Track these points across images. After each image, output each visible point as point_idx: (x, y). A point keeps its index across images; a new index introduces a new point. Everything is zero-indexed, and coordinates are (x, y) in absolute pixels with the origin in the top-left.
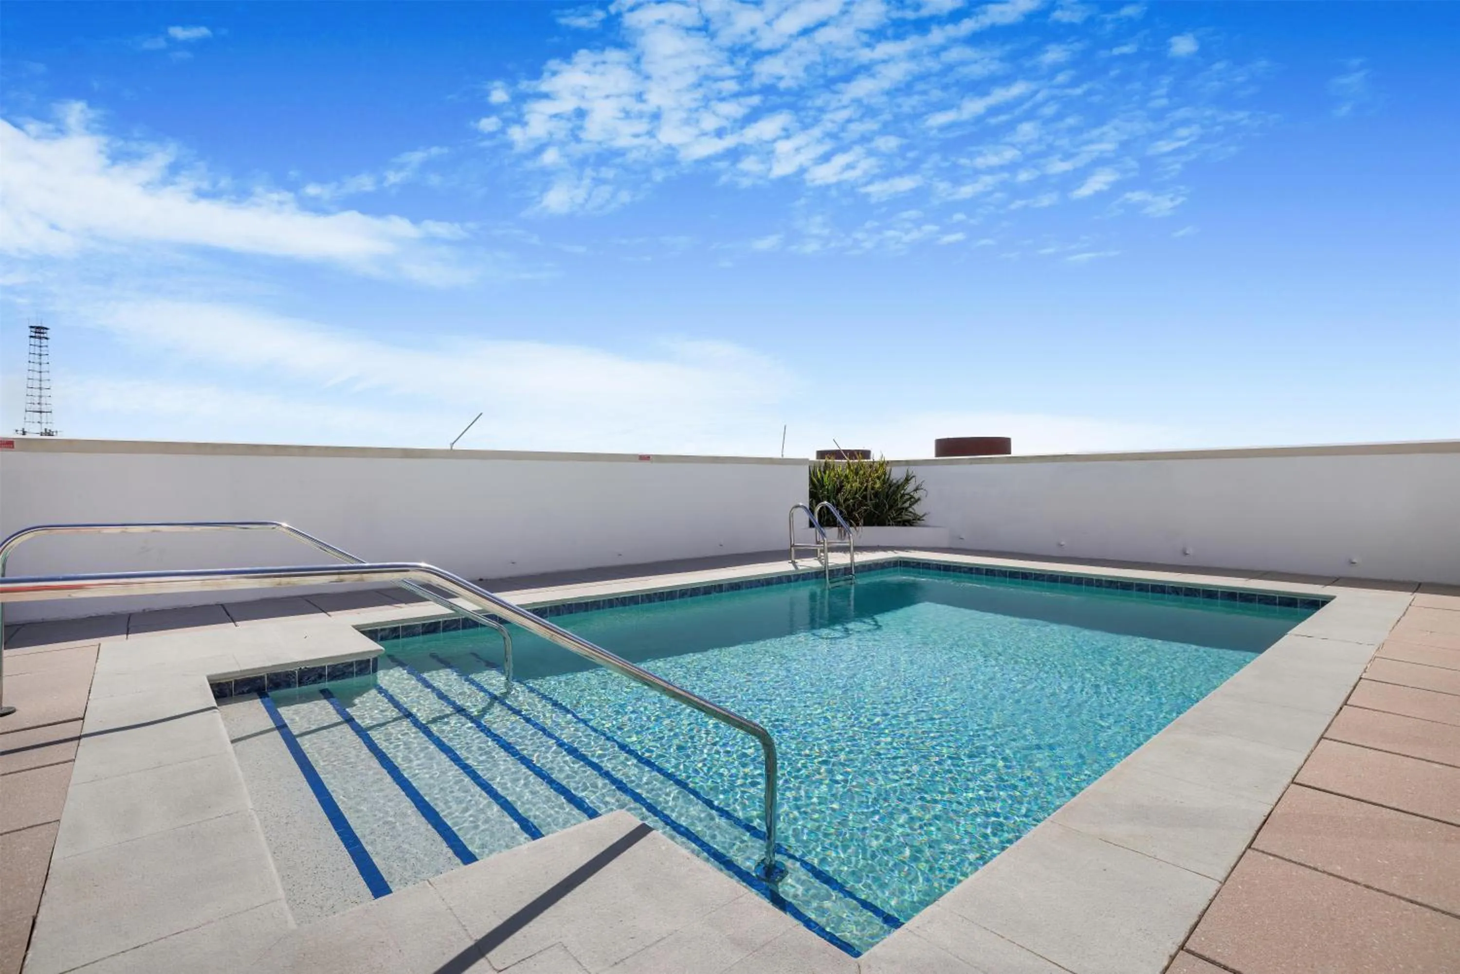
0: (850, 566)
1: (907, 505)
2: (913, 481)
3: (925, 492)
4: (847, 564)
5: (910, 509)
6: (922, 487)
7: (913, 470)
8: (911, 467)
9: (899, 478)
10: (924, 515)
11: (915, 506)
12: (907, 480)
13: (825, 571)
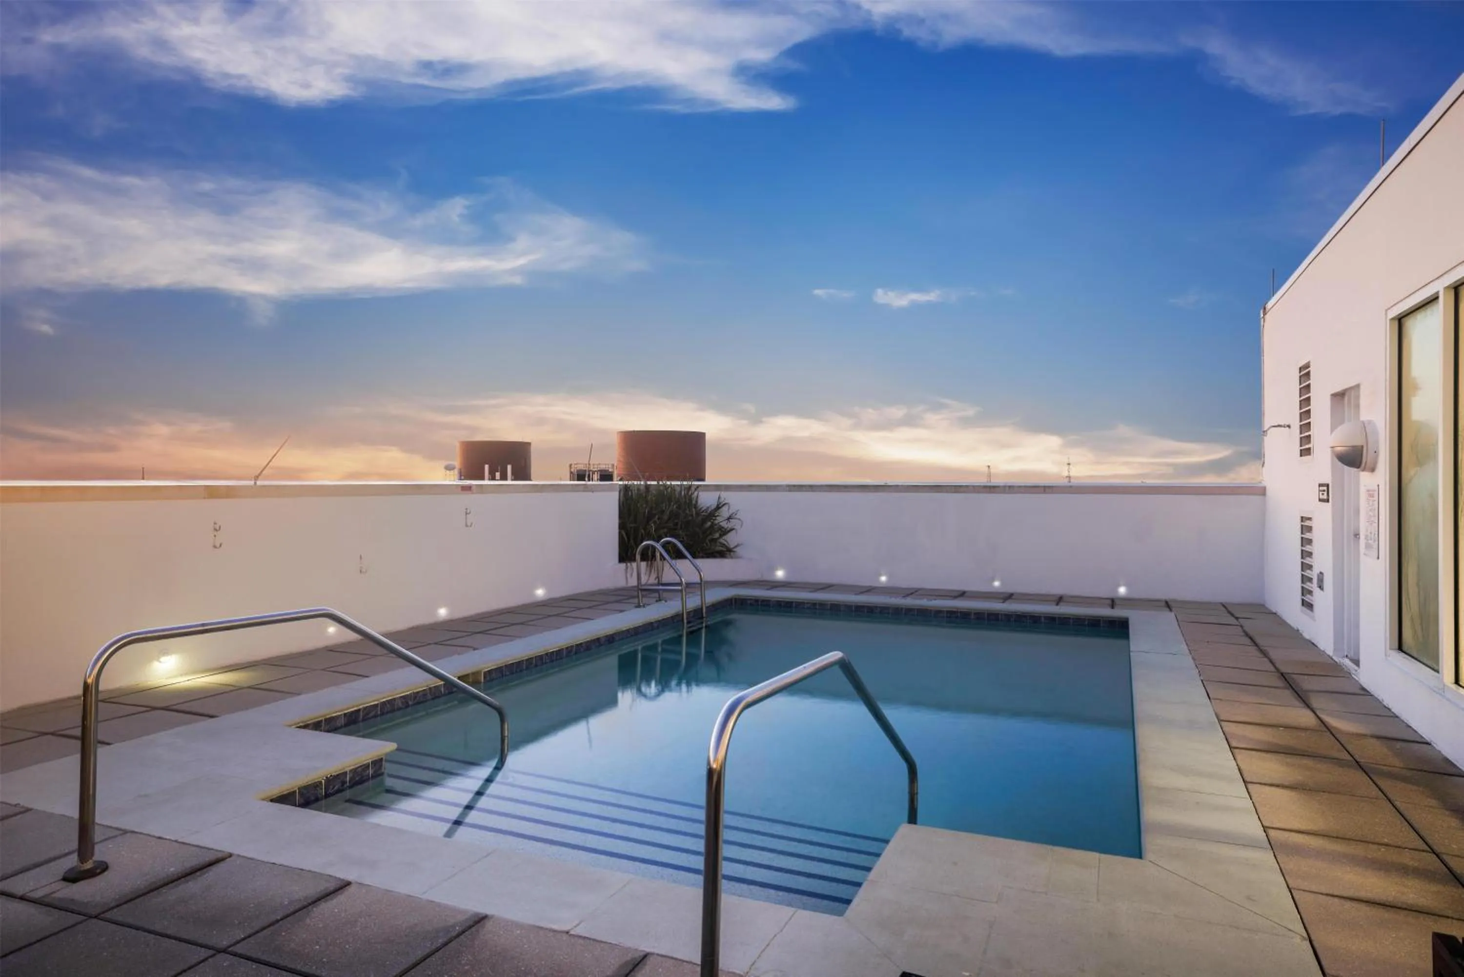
0: (700, 607)
1: (717, 535)
2: (725, 508)
3: (739, 522)
4: (698, 606)
5: (721, 540)
6: (737, 516)
7: (726, 496)
8: (722, 493)
9: (708, 505)
10: (736, 547)
11: (725, 537)
12: (718, 507)
13: (683, 614)
